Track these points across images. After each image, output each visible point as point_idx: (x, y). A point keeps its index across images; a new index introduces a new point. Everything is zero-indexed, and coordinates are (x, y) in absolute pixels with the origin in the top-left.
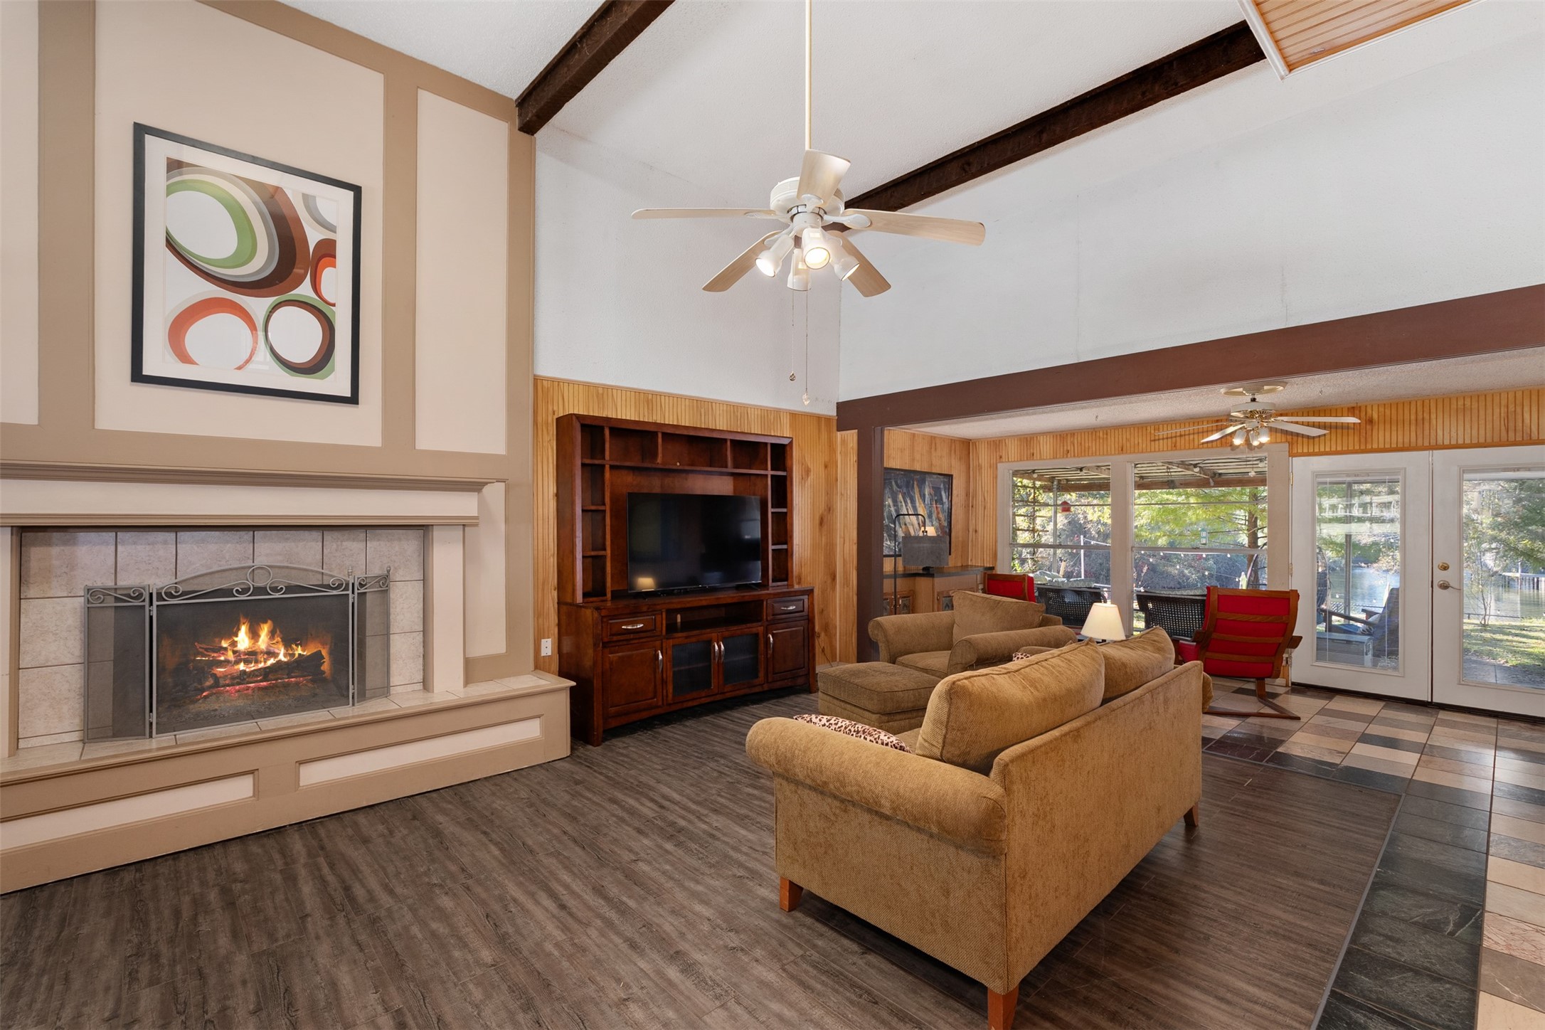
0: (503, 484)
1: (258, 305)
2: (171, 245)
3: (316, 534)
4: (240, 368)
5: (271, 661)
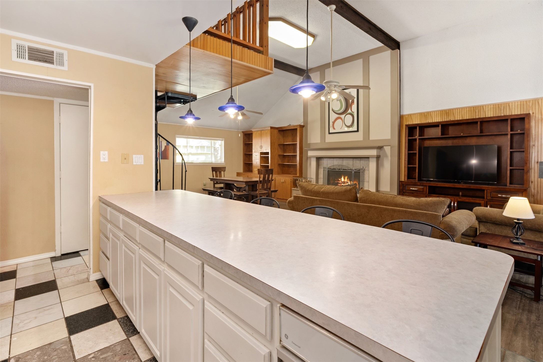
0: (390, 147)
1: (342, 116)
2: (332, 110)
3: (352, 159)
4: (341, 129)
5: (347, 184)
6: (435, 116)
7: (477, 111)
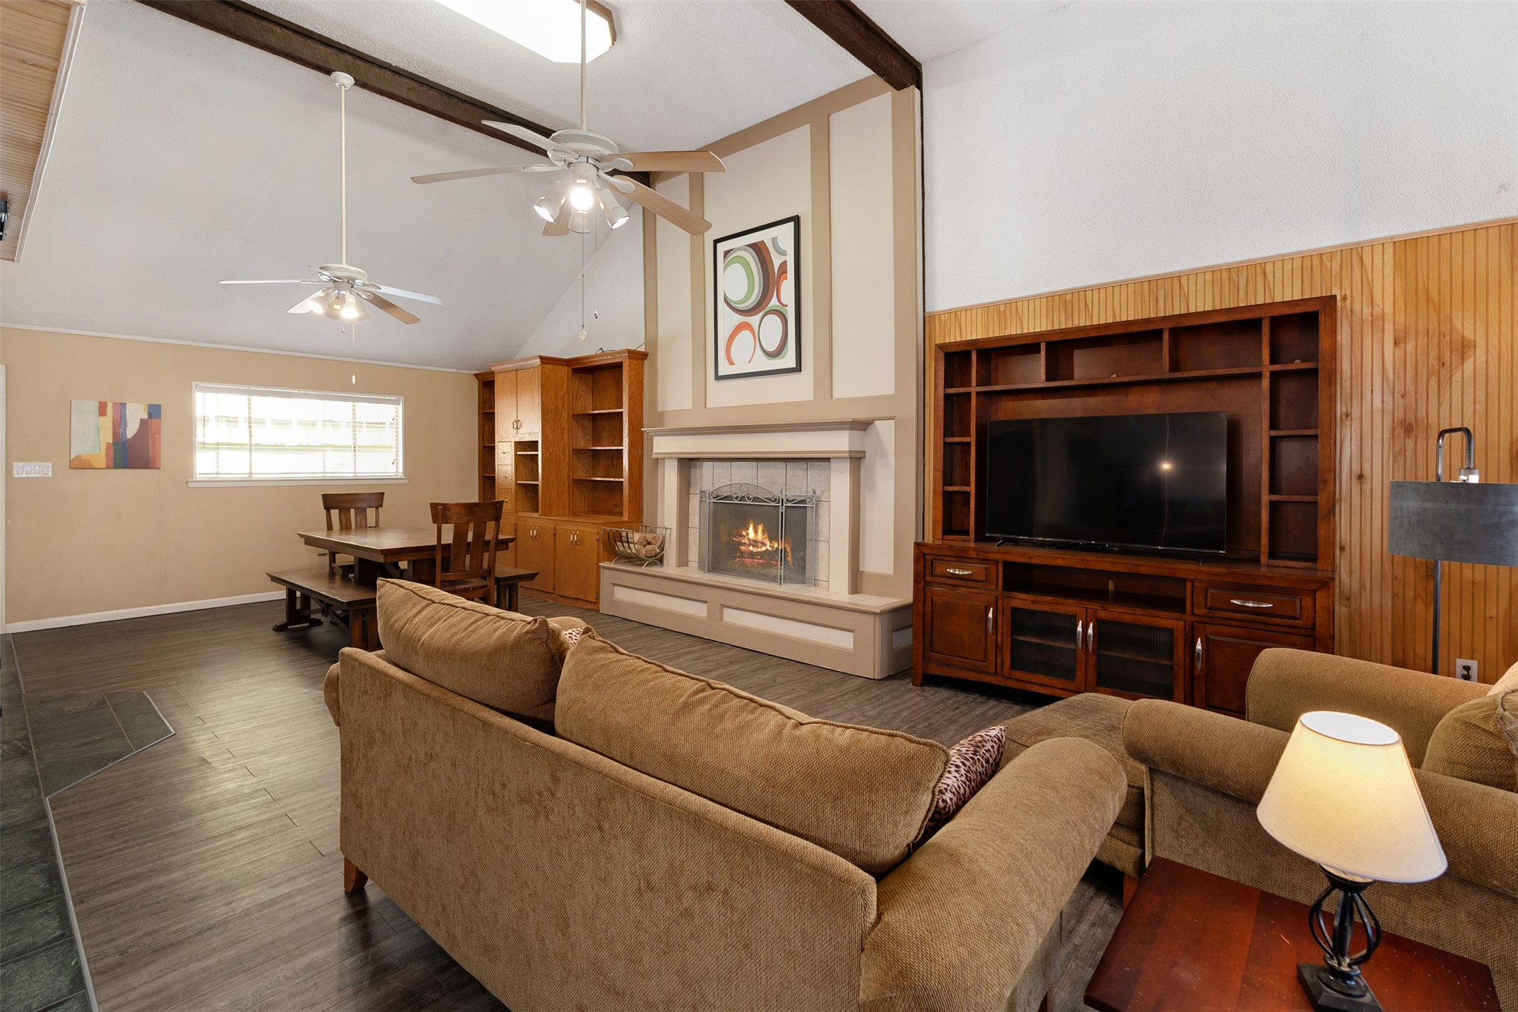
0: (893, 421)
1: (754, 320)
2: (726, 301)
3: (783, 464)
4: (749, 362)
5: (764, 549)
6: (1031, 314)
7: (1161, 294)
